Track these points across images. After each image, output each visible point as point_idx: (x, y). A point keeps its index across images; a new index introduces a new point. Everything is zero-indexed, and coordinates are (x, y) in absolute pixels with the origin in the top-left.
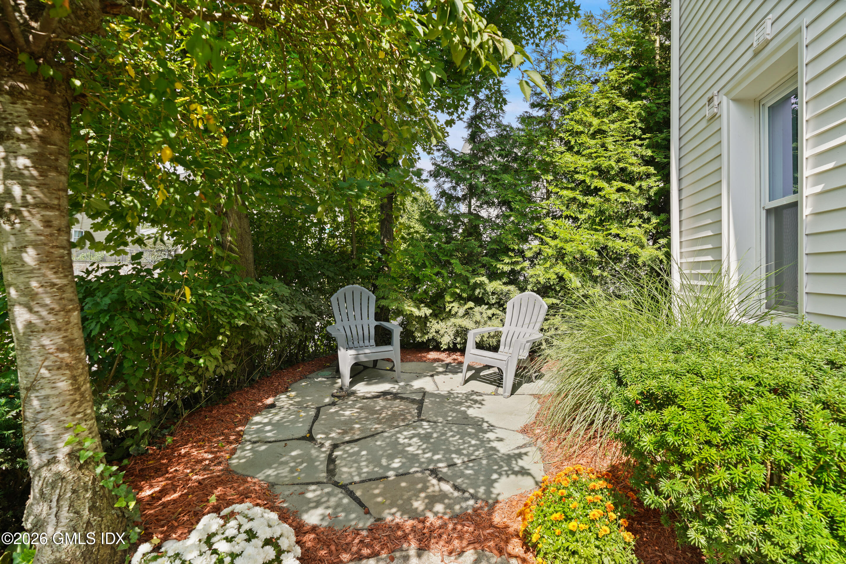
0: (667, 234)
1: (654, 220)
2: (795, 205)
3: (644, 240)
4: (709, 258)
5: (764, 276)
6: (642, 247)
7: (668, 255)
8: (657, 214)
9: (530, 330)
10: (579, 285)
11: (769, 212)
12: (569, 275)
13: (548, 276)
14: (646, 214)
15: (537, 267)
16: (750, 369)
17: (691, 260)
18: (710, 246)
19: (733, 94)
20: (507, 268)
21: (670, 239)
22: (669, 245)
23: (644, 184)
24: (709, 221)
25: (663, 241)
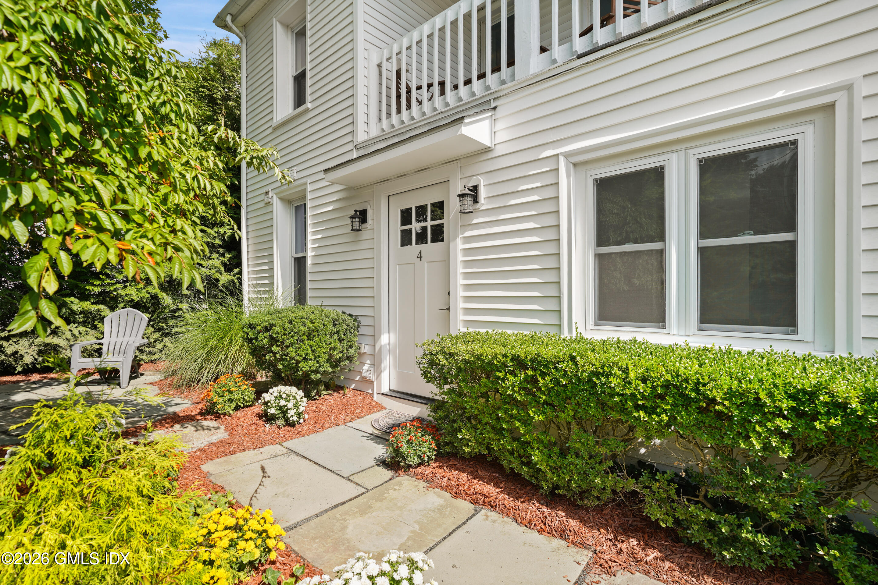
0: (239, 265)
1: (228, 256)
2: (305, 257)
3: (222, 269)
4: (267, 282)
5: (293, 290)
6: (221, 273)
7: (240, 279)
8: (229, 251)
9: (133, 338)
10: (171, 302)
11: (295, 259)
12: (162, 295)
13: (141, 295)
14: (221, 250)
15: (129, 288)
16: (294, 315)
17: (254, 282)
18: (267, 275)
19: (281, 195)
20: (97, 290)
21: (241, 270)
22: (240, 273)
23: (221, 230)
24: (267, 261)
25: (237, 270)
